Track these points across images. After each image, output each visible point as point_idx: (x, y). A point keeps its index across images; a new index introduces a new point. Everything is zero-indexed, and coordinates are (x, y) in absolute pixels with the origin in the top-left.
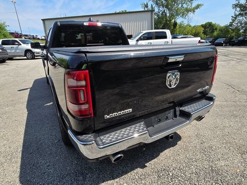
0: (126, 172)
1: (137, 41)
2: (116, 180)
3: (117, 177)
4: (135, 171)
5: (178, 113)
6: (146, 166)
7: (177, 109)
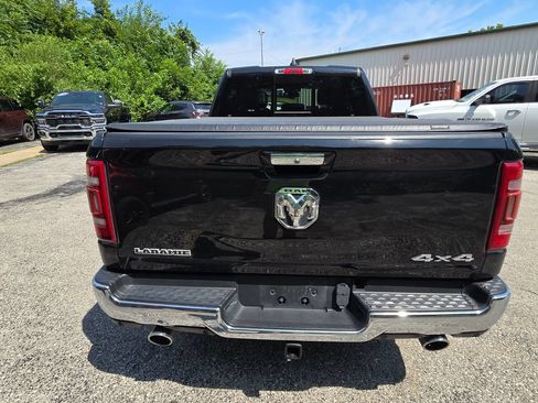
0: (214, 385)
1: (474, 104)
2: (187, 388)
3: (195, 384)
4: (230, 392)
5: (343, 301)
6: (258, 396)
7: (343, 289)
